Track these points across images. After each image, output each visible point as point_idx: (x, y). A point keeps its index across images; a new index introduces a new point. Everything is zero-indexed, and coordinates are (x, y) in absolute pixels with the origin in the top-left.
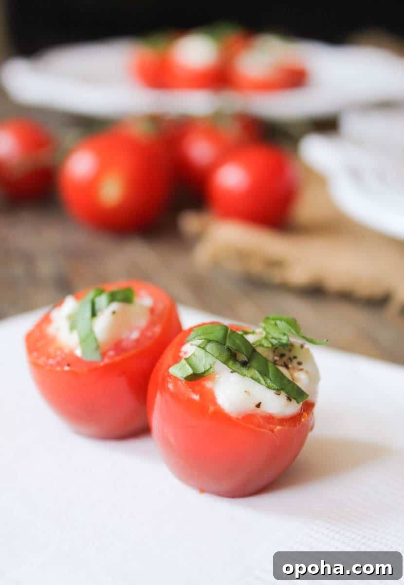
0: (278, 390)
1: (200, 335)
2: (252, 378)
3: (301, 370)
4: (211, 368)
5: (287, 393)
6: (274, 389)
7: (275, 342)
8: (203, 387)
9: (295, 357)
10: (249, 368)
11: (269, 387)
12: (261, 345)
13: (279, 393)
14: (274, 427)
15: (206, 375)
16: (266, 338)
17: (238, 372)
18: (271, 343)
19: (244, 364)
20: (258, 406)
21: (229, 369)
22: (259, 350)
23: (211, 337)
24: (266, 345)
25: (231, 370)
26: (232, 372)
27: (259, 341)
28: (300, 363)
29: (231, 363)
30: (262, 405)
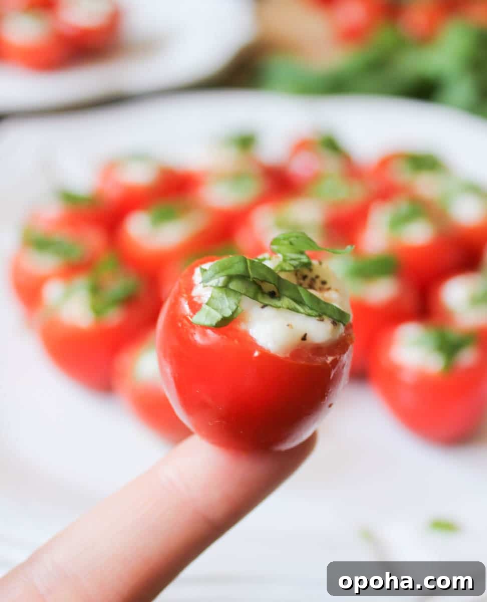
0: (320, 316)
1: (219, 272)
2: (288, 308)
3: (329, 289)
4: (238, 307)
5: (330, 317)
6: (315, 316)
7: (295, 263)
8: (237, 331)
9: (317, 277)
10: (279, 298)
11: (309, 315)
12: (283, 270)
13: (321, 319)
14: (324, 358)
15: (235, 316)
16: (285, 260)
17: (271, 306)
18: (292, 265)
19: (273, 295)
20: (304, 338)
21: (259, 303)
22: (283, 275)
23: (232, 272)
24: (287, 268)
25: (262, 305)
26: (263, 307)
27: (279, 266)
28: (324, 283)
29: (260, 296)
30: (308, 337)
